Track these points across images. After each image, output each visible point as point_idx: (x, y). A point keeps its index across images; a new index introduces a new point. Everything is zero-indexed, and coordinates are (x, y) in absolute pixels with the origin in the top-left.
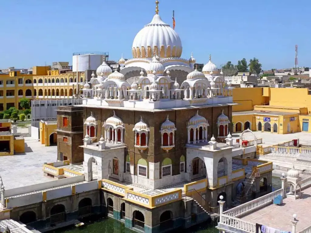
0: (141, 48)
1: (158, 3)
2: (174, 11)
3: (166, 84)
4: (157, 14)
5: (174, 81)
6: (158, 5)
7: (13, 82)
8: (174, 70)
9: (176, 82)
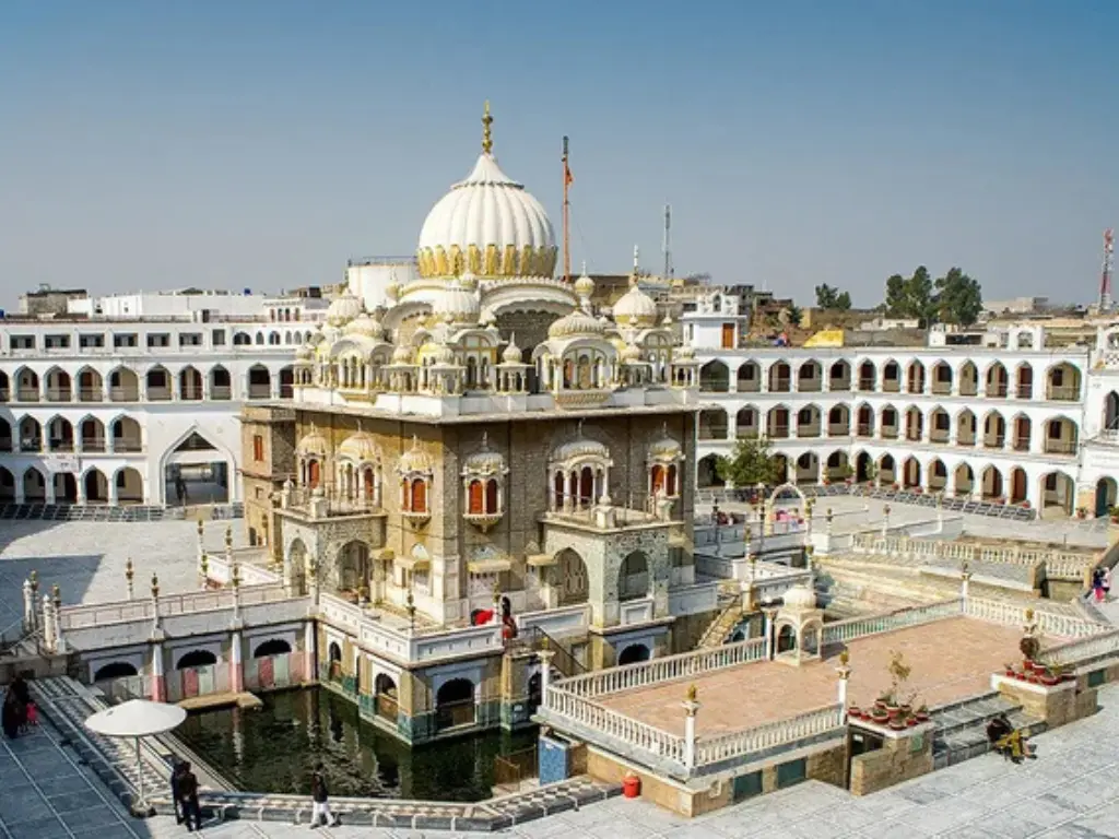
0: (436, 252)
1: (490, 120)
2: (566, 138)
3: (485, 349)
4: (488, 151)
5: (506, 342)
6: (491, 125)
7: (198, 340)
8: (525, 311)
9: (513, 344)
